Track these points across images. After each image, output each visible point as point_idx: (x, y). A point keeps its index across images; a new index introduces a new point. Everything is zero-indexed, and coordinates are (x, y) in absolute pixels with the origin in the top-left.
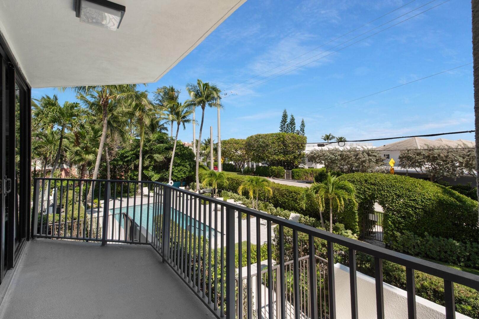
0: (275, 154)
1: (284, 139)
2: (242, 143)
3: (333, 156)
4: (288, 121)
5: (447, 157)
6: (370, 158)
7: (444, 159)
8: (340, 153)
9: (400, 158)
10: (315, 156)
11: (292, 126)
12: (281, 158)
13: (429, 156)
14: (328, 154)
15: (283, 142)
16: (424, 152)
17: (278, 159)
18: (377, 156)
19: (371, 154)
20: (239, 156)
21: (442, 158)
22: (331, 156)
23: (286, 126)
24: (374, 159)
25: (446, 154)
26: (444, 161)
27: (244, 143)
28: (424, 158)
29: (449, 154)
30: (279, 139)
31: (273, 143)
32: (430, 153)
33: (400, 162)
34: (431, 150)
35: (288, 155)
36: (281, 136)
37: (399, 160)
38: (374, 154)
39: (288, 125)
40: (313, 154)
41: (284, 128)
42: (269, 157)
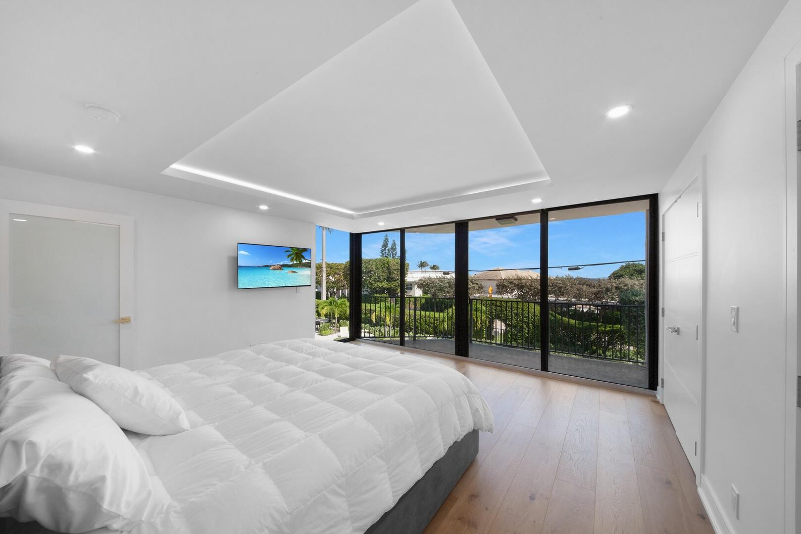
0: (378, 281)
1: (388, 265)
2: (338, 268)
3: (442, 284)
4: (390, 245)
5: (531, 285)
6: (474, 285)
7: (529, 287)
8: (448, 281)
9: (497, 286)
10: (424, 283)
11: (393, 252)
12: (385, 285)
13: (518, 285)
14: (438, 282)
15: (388, 269)
16: (515, 282)
17: (382, 287)
18: (479, 284)
19: (474, 282)
20: (333, 283)
21: (528, 286)
22: (440, 283)
23: (387, 251)
24: (477, 287)
25: (530, 283)
26: (528, 288)
27: (343, 267)
28: (515, 286)
29: (532, 283)
30: (384, 264)
31: (377, 269)
32: (520, 282)
33: (497, 289)
34: (520, 279)
35: (392, 282)
36: (386, 262)
37: (496, 288)
38: (477, 282)
39: (389, 250)
40: (422, 282)
41: (385, 253)
42: (372, 284)
